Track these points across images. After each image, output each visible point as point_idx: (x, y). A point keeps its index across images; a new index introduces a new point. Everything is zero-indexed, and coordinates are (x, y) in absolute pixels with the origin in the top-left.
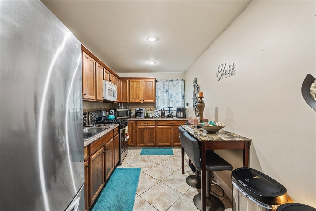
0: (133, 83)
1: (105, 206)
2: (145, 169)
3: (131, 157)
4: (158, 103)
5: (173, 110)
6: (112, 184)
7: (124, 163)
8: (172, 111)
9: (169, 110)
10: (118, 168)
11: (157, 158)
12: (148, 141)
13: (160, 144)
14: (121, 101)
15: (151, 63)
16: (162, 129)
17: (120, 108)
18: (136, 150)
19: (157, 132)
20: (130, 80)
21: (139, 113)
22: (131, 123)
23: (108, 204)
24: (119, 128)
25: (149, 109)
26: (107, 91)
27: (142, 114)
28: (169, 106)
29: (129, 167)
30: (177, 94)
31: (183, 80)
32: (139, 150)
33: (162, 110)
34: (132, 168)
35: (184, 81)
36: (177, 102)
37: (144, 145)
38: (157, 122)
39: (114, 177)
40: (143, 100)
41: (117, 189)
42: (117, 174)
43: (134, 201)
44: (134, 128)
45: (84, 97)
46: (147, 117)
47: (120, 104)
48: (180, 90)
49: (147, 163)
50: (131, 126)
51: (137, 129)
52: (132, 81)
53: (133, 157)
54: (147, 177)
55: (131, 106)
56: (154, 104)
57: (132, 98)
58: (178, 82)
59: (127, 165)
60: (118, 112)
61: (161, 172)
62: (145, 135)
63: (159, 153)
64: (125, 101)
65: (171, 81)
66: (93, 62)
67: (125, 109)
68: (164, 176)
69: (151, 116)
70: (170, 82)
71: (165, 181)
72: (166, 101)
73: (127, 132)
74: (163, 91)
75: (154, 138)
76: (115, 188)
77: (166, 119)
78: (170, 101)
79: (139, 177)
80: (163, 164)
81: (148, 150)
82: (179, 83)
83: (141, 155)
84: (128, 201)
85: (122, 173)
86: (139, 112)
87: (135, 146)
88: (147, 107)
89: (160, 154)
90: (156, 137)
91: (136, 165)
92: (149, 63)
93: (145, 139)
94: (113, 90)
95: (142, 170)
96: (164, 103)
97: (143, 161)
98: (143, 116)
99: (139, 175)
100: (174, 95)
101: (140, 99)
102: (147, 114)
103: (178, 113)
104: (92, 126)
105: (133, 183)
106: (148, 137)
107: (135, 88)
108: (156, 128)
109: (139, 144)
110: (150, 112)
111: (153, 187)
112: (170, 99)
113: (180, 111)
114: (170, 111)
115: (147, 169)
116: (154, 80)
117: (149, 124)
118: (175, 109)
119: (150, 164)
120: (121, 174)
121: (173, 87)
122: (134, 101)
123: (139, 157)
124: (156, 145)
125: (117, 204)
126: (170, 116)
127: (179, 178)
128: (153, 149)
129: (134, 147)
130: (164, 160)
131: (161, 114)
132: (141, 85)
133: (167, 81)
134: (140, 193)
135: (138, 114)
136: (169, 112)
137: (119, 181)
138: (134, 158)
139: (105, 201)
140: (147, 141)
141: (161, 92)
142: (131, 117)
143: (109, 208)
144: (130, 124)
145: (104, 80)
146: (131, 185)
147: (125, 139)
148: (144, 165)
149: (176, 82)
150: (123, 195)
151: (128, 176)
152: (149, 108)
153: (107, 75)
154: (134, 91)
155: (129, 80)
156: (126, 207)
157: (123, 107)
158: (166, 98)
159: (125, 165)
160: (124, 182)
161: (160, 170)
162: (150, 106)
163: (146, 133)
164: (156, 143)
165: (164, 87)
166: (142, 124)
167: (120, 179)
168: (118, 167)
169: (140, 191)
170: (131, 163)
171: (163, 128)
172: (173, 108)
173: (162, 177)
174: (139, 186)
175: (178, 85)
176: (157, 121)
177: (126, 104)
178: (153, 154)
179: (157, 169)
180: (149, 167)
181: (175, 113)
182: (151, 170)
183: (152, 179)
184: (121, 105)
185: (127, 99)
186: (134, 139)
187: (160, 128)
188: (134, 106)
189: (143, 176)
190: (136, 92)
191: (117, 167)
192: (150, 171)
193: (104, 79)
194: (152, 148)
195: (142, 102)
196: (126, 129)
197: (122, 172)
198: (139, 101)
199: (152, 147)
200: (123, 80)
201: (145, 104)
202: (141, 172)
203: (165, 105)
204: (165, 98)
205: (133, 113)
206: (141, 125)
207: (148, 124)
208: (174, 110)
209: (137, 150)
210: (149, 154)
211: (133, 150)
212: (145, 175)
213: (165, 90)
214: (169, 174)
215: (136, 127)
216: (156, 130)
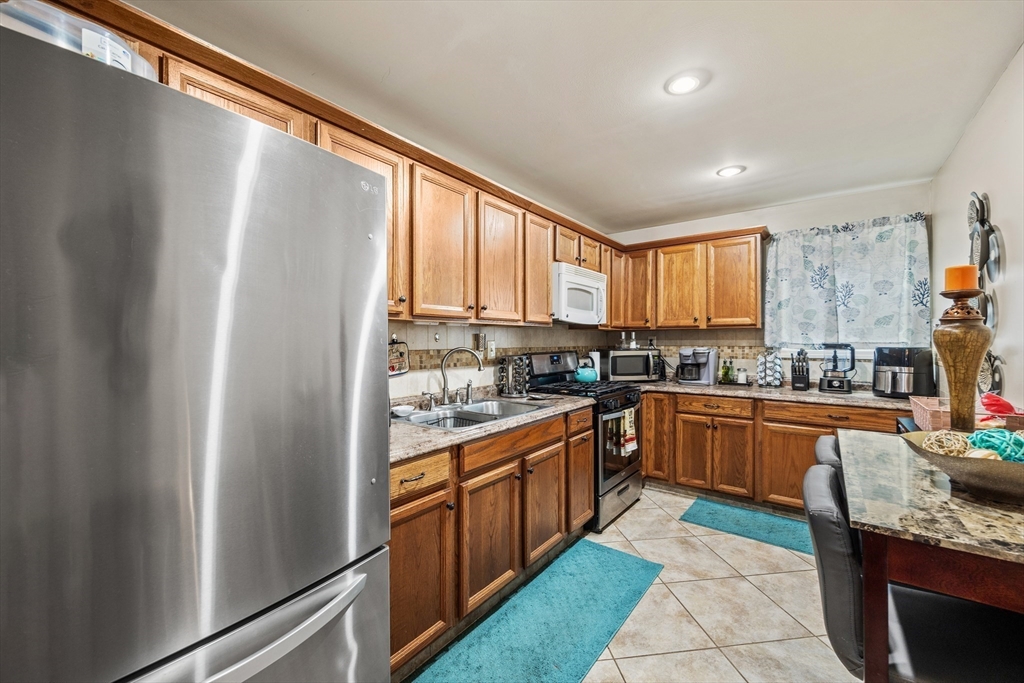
0: (671, 260)
1: (505, 638)
2: (675, 575)
3: (645, 519)
4: (780, 330)
5: (853, 360)
6: (549, 583)
7: (614, 532)
8: (848, 365)
9: (835, 359)
10: (586, 541)
11: (747, 548)
12: (721, 476)
13: (774, 497)
14: (630, 323)
15: (727, 173)
16: (785, 435)
17: (625, 346)
18: (674, 497)
19: (761, 443)
20: (659, 251)
21: (692, 365)
22: (656, 400)
23: (514, 636)
24: (593, 411)
25: (738, 351)
26: (564, 293)
27: (702, 370)
28: (832, 341)
29: (623, 551)
30: (883, 287)
31: (918, 217)
32: (684, 500)
33: (795, 356)
34: (630, 556)
35: (928, 221)
36: (878, 322)
37: (704, 487)
38: (760, 404)
39: (564, 563)
40: (709, 319)
41: (556, 605)
42: (578, 558)
43: (588, 666)
44: (668, 417)
45: (482, 315)
46: (727, 381)
47: (623, 334)
48: (901, 263)
49: (693, 556)
50: (656, 408)
51: (680, 424)
52: (664, 254)
53: (653, 519)
54: (672, 606)
55: (667, 342)
56: (756, 331)
57: (665, 312)
58: (887, 227)
59: (621, 539)
60: (614, 358)
61: (740, 612)
62: (709, 448)
63: (764, 534)
64: (641, 323)
65: (846, 228)
66: (516, 215)
67: (640, 349)
68: (745, 634)
69: (742, 379)
70: (842, 234)
71: (742, 655)
72: (821, 317)
73: (627, 428)
74: (804, 275)
75: (749, 468)
76: (553, 600)
77: (814, 396)
78: (842, 321)
79: (640, 593)
80: (764, 581)
81: (719, 507)
82: (896, 232)
83: (683, 519)
84: (572, 657)
85: (595, 561)
86: (689, 362)
87: (671, 483)
88: (728, 342)
89: (767, 537)
90: (757, 464)
91: (648, 551)
92: (718, 173)
93: (709, 465)
94: (593, 291)
95: (665, 575)
96: (806, 327)
97: (683, 543)
98: (708, 376)
99: (646, 589)
100: (861, 292)
101: (697, 315)
102: (727, 370)
103: (882, 375)
104: (518, 395)
105: (613, 607)
106: (721, 460)
107: (678, 276)
108: (759, 431)
109: (683, 480)
110: (737, 364)
111: (679, 656)
112: (841, 309)
113: (901, 363)
114: (840, 364)
115: (686, 576)
116: (754, 240)
117: (723, 408)
118: (867, 353)
119: (704, 562)
120: (588, 561)
121: (857, 255)
122: (673, 323)
123: (674, 525)
124: (759, 498)
125: (538, 650)
126: (836, 383)
127: (820, 675)
128: (742, 508)
129: (666, 485)
130: (775, 570)
131: (789, 376)
132: (699, 262)
133: (820, 232)
134: (621, 650)
135: (690, 369)
136: (835, 367)
137: (574, 582)
138: (653, 523)
139: (512, 623)
140: (717, 472)
141: (792, 285)
142: (663, 376)
143: (512, 650)
144: (653, 403)
145: (555, 260)
146: (602, 611)
147: (622, 451)
148: (681, 558)
149: (877, 230)
150: (564, 632)
151: (606, 578)
152: (736, 348)
153: (570, 245)
154: (674, 287)
155: (656, 252)
156: (556, 674)
157: (633, 345)
158: (820, 307)
159: (614, 538)
160: (587, 591)
161: (736, 600)
162: (743, 339)
163: (713, 441)
164: (758, 490)
165: (810, 258)
166: (697, 406)
167: (579, 576)
168: (591, 538)
169: (624, 643)
170: (636, 535)
171: (791, 434)
172: (853, 350)
173: (732, 633)
174: (629, 626)
175: (888, 242)
176: (761, 400)
177: (645, 334)
178: (736, 530)
179: (725, 591)
180: (695, 573)
181: (864, 373)
182: (698, 586)
183: (690, 622)
184: (629, 338)
185: (649, 316)
186: (666, 457)
187: (774, 432)
188: (678, 342)
189: (658, 599)
190: (680, 288)
191: (587, 538)
192: (693, 590)
193: (557, 258)
194: (740, 504)
195: (703, 325)
196: (624, 417)
197: (592, 556)
198: (690, 322)
199: (741, 501)
200: (634, 253)
201: (714, 332)
202: (657, 580)
203: (811, 335)
204: (813, 307)
205: (673, 362)
206: (692, 409)
207: (720, 411)
208: (857, 357)
209: (678, 499)
210: (715, 525)
211: (662, 494)
212: (665, 596)
213: (812, 274)
214: (775, 634)
215: (675, 417)
216: (759, 438)
